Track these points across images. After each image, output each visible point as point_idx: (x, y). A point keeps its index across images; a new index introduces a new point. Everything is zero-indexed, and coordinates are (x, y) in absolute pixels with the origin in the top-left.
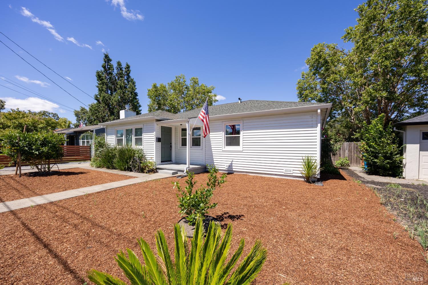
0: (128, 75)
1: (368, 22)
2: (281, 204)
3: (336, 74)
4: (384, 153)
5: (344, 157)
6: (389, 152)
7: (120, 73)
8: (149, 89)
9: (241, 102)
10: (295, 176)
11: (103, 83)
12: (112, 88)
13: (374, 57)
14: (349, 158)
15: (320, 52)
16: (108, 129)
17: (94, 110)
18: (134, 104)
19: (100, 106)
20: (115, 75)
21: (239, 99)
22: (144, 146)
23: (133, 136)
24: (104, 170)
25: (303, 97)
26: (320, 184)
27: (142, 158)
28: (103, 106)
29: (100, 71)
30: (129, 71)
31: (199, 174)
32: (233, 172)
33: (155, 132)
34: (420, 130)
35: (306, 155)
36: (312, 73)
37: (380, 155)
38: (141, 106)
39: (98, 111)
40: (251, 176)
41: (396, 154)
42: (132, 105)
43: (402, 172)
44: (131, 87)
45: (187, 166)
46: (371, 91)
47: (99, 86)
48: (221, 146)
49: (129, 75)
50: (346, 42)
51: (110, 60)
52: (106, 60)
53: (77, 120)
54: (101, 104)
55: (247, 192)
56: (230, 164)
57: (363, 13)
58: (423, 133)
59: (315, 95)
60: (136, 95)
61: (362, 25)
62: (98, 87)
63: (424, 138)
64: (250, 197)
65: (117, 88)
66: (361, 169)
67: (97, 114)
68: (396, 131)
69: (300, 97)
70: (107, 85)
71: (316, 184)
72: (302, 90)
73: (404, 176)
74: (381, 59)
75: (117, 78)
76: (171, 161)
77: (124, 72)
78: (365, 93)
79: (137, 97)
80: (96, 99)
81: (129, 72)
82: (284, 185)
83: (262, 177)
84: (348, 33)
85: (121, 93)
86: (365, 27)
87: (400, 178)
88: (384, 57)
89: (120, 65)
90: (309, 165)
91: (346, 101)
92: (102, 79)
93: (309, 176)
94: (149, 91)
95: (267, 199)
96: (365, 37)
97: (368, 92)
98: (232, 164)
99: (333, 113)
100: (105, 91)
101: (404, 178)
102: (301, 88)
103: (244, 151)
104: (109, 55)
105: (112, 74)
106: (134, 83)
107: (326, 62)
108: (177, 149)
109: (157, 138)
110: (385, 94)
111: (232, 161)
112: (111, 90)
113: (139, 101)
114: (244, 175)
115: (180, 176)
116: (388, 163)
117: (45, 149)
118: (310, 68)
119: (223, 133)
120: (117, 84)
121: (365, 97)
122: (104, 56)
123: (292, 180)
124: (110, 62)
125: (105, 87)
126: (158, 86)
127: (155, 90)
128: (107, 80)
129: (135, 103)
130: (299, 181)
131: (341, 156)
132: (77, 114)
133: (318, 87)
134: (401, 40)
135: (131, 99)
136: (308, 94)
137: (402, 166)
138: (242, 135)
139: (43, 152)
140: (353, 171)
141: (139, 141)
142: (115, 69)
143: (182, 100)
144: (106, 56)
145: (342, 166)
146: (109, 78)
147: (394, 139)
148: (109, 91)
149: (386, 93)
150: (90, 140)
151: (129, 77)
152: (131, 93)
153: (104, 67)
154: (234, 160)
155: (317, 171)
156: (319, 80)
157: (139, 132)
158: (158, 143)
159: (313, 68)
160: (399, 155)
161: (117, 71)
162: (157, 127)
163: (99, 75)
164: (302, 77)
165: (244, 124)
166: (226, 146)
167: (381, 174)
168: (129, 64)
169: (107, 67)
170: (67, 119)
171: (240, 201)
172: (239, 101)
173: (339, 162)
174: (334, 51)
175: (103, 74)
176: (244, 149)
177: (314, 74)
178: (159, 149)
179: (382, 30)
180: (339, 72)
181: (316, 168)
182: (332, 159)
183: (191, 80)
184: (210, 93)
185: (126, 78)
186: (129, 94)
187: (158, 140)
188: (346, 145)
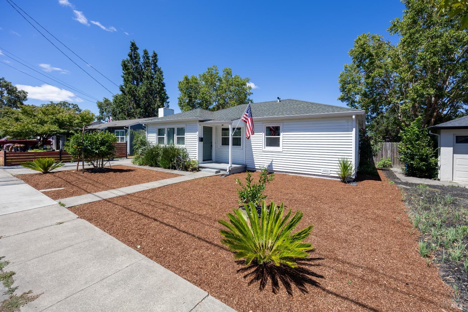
0: (155, 64)
1: (415, 14)
2: (316, 199)
3: (381, 68)
4: (420, 155)
5: (387, 157)
6: (425, 154)
7: (146, 62)
8: (180, 81)
9: (280, 101)
10: (333, 176)
11: (129, 73)
12: (138, 78)
13: (422, 52)
14: (391, 158)
15: (364, 44)
16: (149, 128)
17: (119, 102)
18: (161, 95)
19: (125, 97)
20: (141, 64)
21: (278, 98)
22: (187, 145)
23: (175, 135)
24: (147, 168)
25: (346, 91)
26: (354, 184)
27: (186, 156)
28: (129, 98)
29: (126, 59)
30: (156, 59)
31: (240, 173)
32: (273, 171)
33: (198, 132)
34: (454, 134)
35: (342, 157)
36: (355, 65)
37: (417, 157)
38: (169, 98)
39: (124, 103)
40: (291, 176)
41: (431, 157)
42: (159, 97)
43: (437, 174)
44: (159, 77)
45: (230, 165)
46: (418, 88)
47: (125, 76)
48: (261, 147)
49: (157, 64)
50: (392, 34)
51: (137, 49)
52: (133, 48)
53: (100, 113)
54: (126, 95)
55: (288, 189)
56: (269, 164)
57: (410, 5)
58: (457, 137)
59: (359, 89)
60: (163, 85)
61: (409, 18)
62: (123, 77)
63: (457, 142)
64: (291, 194)
65: (144, 78)
66: (401, 171)
67: (123, 106)
68: (431, 134)
69: (343, 91)
70: (133, 75)
71: (351, 184)
72: (345, 84)
73: (439, 178)
74: (428, 55)
75: (143, 67)
76: (211, 160)
77: (150, 61)
78: (411, 90)
79: (165, 88)
80: (122, 91)
81: (157, 61)
82: (321, 185)
83: (301, 177)
84: (394, 26)
85: (148, 84)
86: (412, 20)
87: (435, 180)
88: (433, 52)
89: (146, 53)
90: (345, 166)
91: (393, 97)
92: (128, 69)
93: (345, 177)
94: (180, 83)
95: (305, 196)
96: (412, 31)
97: (415, 89)
98: (271, 163)
99: (380, 108)
100: (131, 81)
101: (439, 180)
102: (344, 81)
103: (283, 152)
104: (135, 43)
105: (138, 63)
106: (161, 73)
107: (370, 55)
108: (217, 148)
109: (199, 138)
110: (432, 92)
111: (272, 161)
112: (137, 81)
113: (167, 93)
114: (284, 175)
115: (223, 175)
116: (424, 165)
117: (103, 148)
118: (354, 60)
119: (264, 134)
120: (144, 74)
121: (411, 95)
122: (131, 44)
123: (329, 180)
124: (137, 51)
125: (130, 78)
126: (190, 78)
127: (186, 83)
128: (133, 70)
129: (163, 95)
130: (335, 181)
131: (383, 157)
132: (100, 106)
133: (363, 81)
134: (450, 36)
135: (158, 90)
136: (351, 88)
137: (437, 168)
138: (282, 136)
139: (102, 150)
140: (393, 172)
141: (181, 140)
142: (141, 57)
143: (215, 93)
144: (133, 45)
145: (384, 167)
146: (135, 68)
147: (429, 142)
148: (135, 82)
149: (433, 90)
150: (124, 137)
151: (156, 66)
152: (159, 83)
153: (130, 56)
154: (274, 160)
155: (353, 171)
156: (363, 73)
157: (181, 131)
158: (201, 142)
159: (357, 60)
160: (434, 157)
161: (144, 60)
162: (200, 127)
163: (124, 65)
164: (345, 70)
165: (284, 126)
166: (266, 146)
167: (418, 176)
168: (156, 52)
169: (134, 55)
170: (90, 111)
171: (282, 197)
172: (278, 101)
173: (381, 163)
174: (379, 43)
175: (129, 63)
176: (284, 150)
177: (358, 66)
178: (201, 149)
179: (430, 24)
180: (386, 65)
181: (351, 169)
182: (374, 159)
183: (224, 71)
184: (245, 85)
185: (152, 67)
186: (156, 85)
187: (201, 140)
188: (388, 146)
